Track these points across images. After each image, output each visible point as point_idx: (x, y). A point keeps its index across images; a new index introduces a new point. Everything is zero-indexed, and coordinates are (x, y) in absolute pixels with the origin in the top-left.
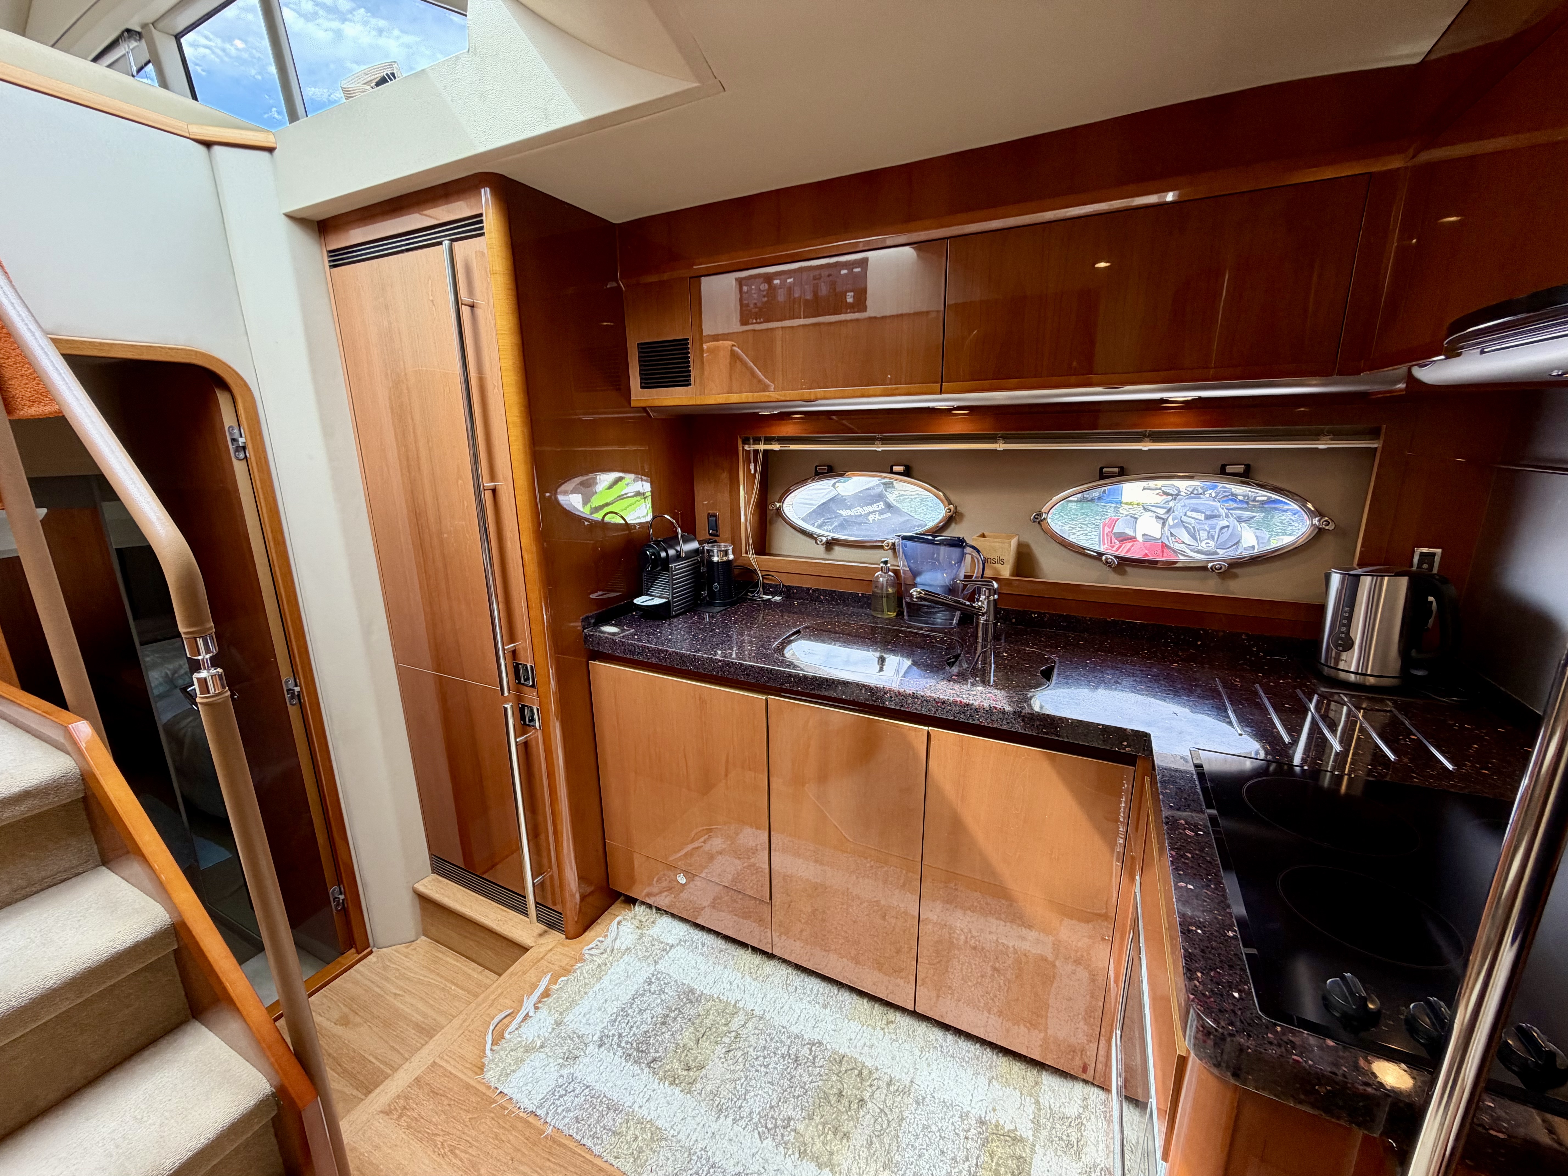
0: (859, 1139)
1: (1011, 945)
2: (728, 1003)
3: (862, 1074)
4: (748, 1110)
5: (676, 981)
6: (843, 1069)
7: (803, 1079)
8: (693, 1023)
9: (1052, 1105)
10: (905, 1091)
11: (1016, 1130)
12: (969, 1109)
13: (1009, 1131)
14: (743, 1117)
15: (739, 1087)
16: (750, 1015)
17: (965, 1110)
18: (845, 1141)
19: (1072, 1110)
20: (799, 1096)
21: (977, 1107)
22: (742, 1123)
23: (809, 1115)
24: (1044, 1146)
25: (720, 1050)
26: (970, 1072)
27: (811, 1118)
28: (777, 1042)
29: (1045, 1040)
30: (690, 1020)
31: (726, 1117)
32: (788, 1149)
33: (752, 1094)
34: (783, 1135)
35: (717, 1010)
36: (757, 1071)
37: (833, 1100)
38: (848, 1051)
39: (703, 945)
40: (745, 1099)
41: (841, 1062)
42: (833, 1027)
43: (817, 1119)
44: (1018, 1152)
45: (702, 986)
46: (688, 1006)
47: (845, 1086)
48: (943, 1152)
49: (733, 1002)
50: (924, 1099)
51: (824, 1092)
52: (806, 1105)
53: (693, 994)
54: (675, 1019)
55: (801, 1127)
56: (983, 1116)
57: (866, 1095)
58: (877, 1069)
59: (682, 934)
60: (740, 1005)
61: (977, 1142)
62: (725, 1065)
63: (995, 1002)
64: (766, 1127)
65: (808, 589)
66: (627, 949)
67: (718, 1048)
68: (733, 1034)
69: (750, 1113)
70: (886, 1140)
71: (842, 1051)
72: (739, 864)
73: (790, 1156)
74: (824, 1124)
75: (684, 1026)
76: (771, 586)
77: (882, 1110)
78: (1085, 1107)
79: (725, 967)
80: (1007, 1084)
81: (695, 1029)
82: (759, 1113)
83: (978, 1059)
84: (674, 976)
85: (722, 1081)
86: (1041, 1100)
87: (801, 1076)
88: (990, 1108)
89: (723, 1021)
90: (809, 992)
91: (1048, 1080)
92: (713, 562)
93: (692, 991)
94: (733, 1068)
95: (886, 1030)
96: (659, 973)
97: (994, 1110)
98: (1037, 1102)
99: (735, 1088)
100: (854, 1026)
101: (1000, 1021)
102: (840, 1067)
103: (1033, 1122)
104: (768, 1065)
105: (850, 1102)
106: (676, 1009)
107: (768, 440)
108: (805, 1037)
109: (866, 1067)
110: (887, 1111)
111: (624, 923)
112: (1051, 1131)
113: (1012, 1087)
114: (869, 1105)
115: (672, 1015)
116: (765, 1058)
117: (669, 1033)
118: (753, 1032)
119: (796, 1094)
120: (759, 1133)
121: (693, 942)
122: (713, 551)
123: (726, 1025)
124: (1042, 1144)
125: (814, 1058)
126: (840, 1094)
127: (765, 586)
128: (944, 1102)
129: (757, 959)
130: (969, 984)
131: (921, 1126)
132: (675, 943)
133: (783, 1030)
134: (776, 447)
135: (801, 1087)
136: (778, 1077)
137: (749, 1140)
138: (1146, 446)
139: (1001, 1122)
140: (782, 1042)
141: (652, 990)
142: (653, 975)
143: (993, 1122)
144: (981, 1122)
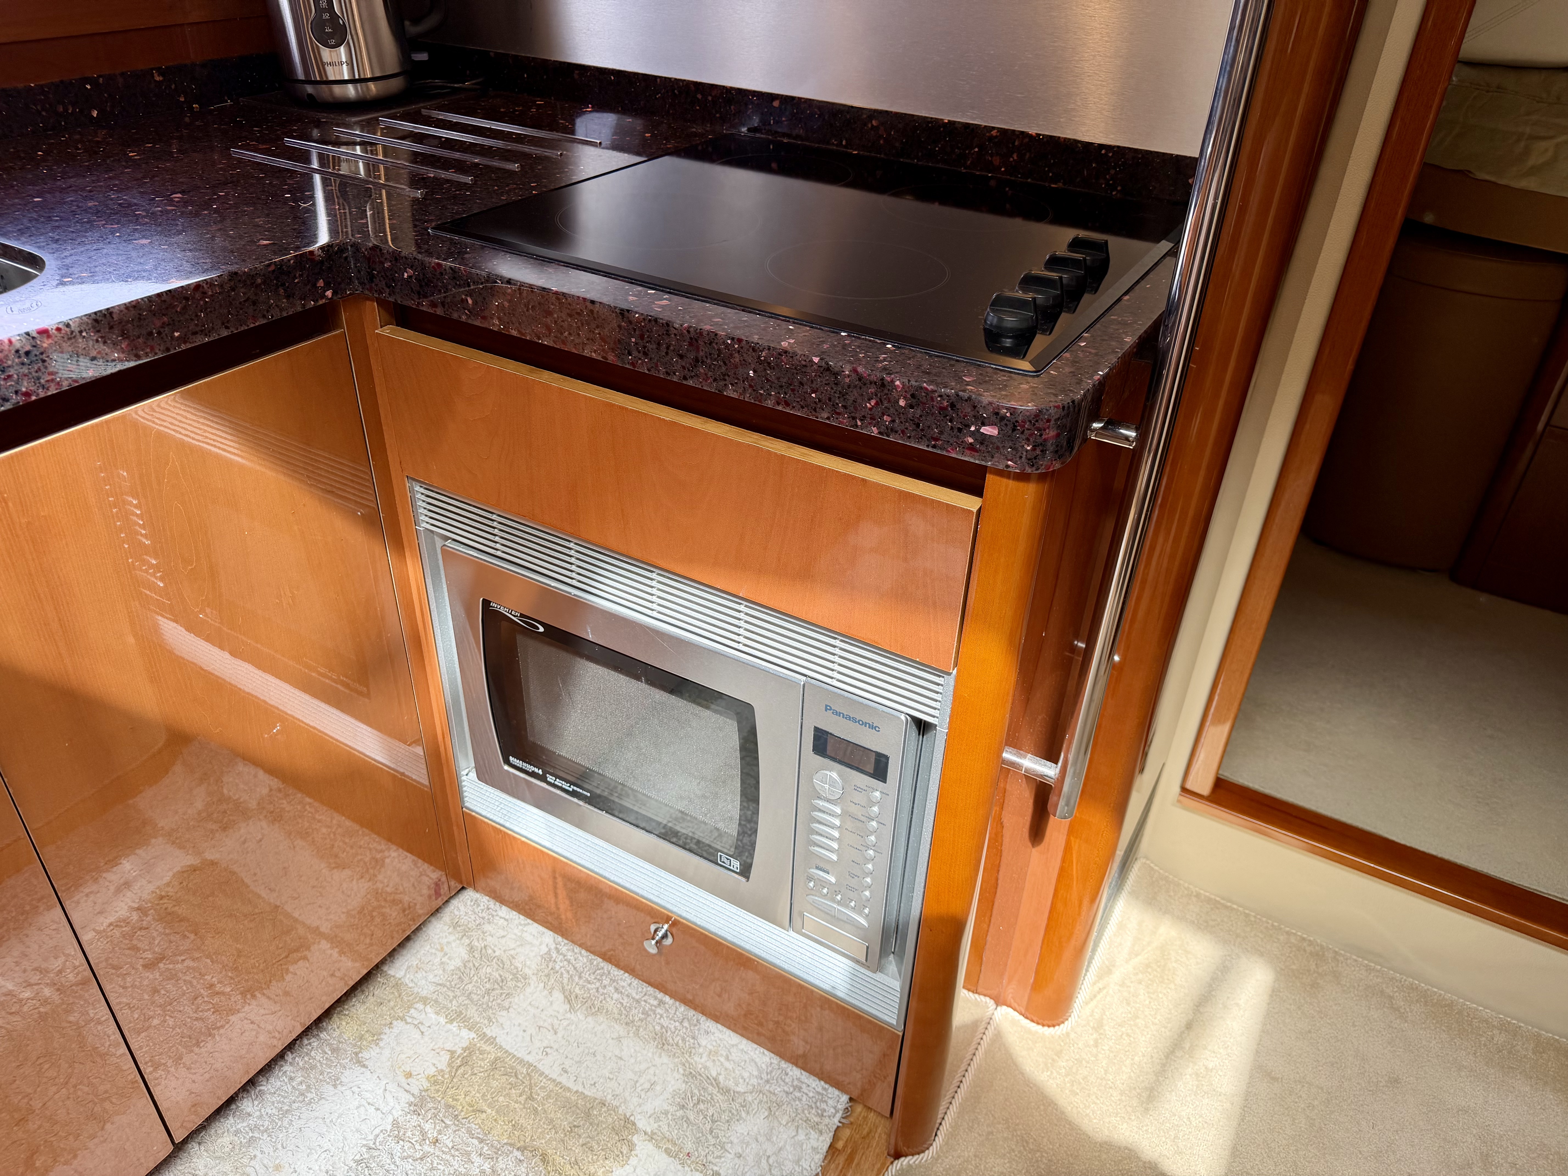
11: (452, 1053)
12: (390, 1119)
13: (449, 1065)
19: (459, 954)
78: (466, 932)
86: (424, 993)
88: (403, 1081)
91: (401, 971)
97: (409, 1075)
98: (425, 1001)
103: (451, 1021)
113: (387, 1030)
124: (486, 1022)
139: (432, 1071)
143: (426, 1085)
144: (418, 1106)
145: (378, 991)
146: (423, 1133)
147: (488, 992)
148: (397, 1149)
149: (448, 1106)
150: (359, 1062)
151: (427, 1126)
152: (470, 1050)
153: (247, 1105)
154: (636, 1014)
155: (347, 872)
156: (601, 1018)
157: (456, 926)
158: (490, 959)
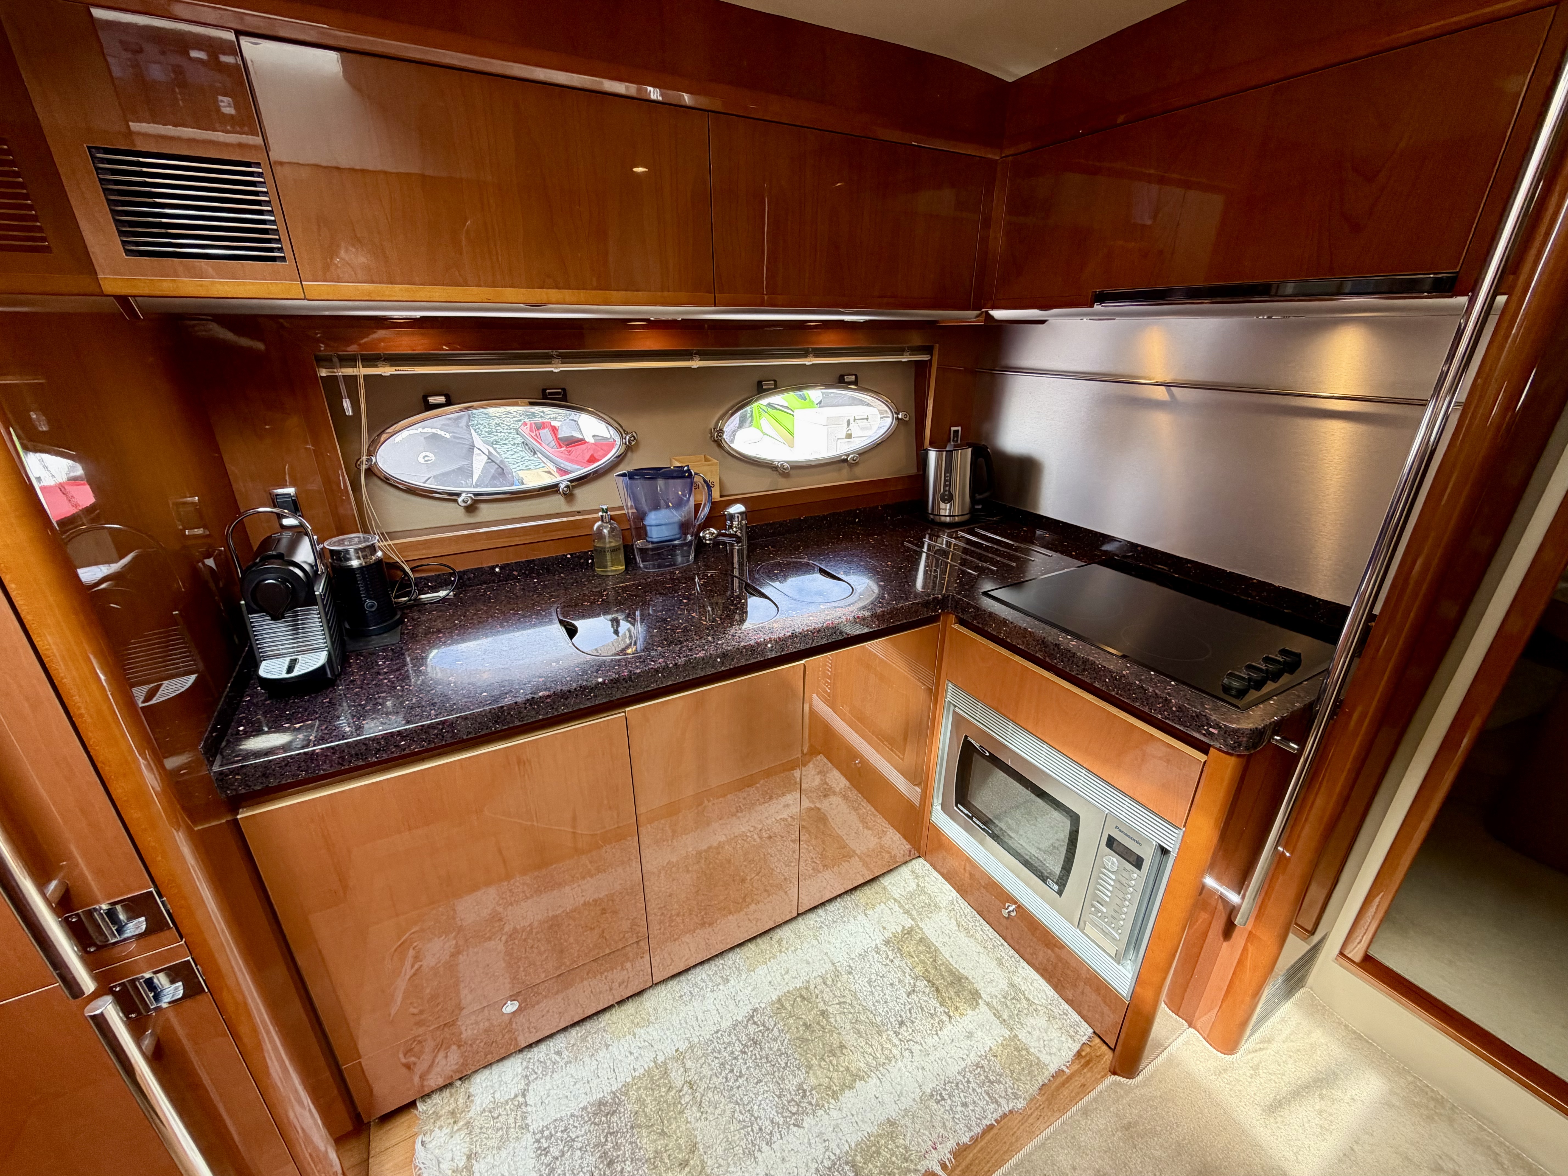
2: (649, 1071)
5: (572, 1115)
6: (789, 1008)
8: (640, 1126)
11: (903, 927)
12: (874, 943)
13: (902, 931)
14: (771, 1132)
16: (679, 1057)
17: (874, 946)
20: (786, 1064)
21: (876, 937)
23: (806, 1066)
24: (922, 920)
26: (851, 920)
27: (810, 1067)
28: (725, 1048)
34: (810, 1103)
35: (646, 1088)
37: (807, 1035)
42: (749, 988)
50: (850, 966)
51: (797, 1039)
52: (798, 1062)
53: (605, 1105)
54: (617, 1146)
55: (813, 1081)
56: (884, 939)
57: (821, 1006)
59: (520, 1070)
60: (661, 1059)
61: (897, 957)
62: (710, 1118)
64: (794, 1114)
68: (686, 1088)
69: (772, 1122)
70: (863, 1018)
74: (823, 1059)
77: (839, 1003)
79: (607, 1046)
81: (648, 1127)
82: (777, 1112)
83: (845, 908)
85: (724, 1132)
86: (895, 897)
87: (771, 1049)
88: (882, 929)
89: (663, 1089)
90: (704, 984)
91: (886, 881)
93: (601, 1103)
94: (718, 1111)
96: (542, 1132)
100: (761, 971)
102: (786, 1009)
103: (905, 913)
105: (818, 1023)
106: (606, 1137)
107: (371, 360)
108: (740, 1019)
109: (801, 988)
114: (831, 1010)
115: (609, 1145)
116: (732, 1071)
117: (628, 1163)
118: (699, 1065)
119: (783, 1065)
120: (794, 1125)
121: (545, 1063)
123: (670, 1088)
125: (764, 1025)
126: (807, 1026)
128: (860, 955)
131: (867, 985)
132: (522, 1086)
133: (719, 1035)
135: (780, 1055)
136: (757, 1071)
137: (795, 1138)
139: (894, 931)
140: (729, 1043)
141: (557, 1154)
142: (538, 1141)
143: (891, 935)
144: (887, 943)
145: (875, 887)
146: (888, 955)
147: (922, 907)
148: (876, 956)
149: (899, 949)
150: (866, 915)
151: (890, 953)
152: (912, 929)
153: (820, 911)
154: (989, 945)
155: (870, 832)
156: (972, 940)
157: (913, 872)
158: (926, 893)
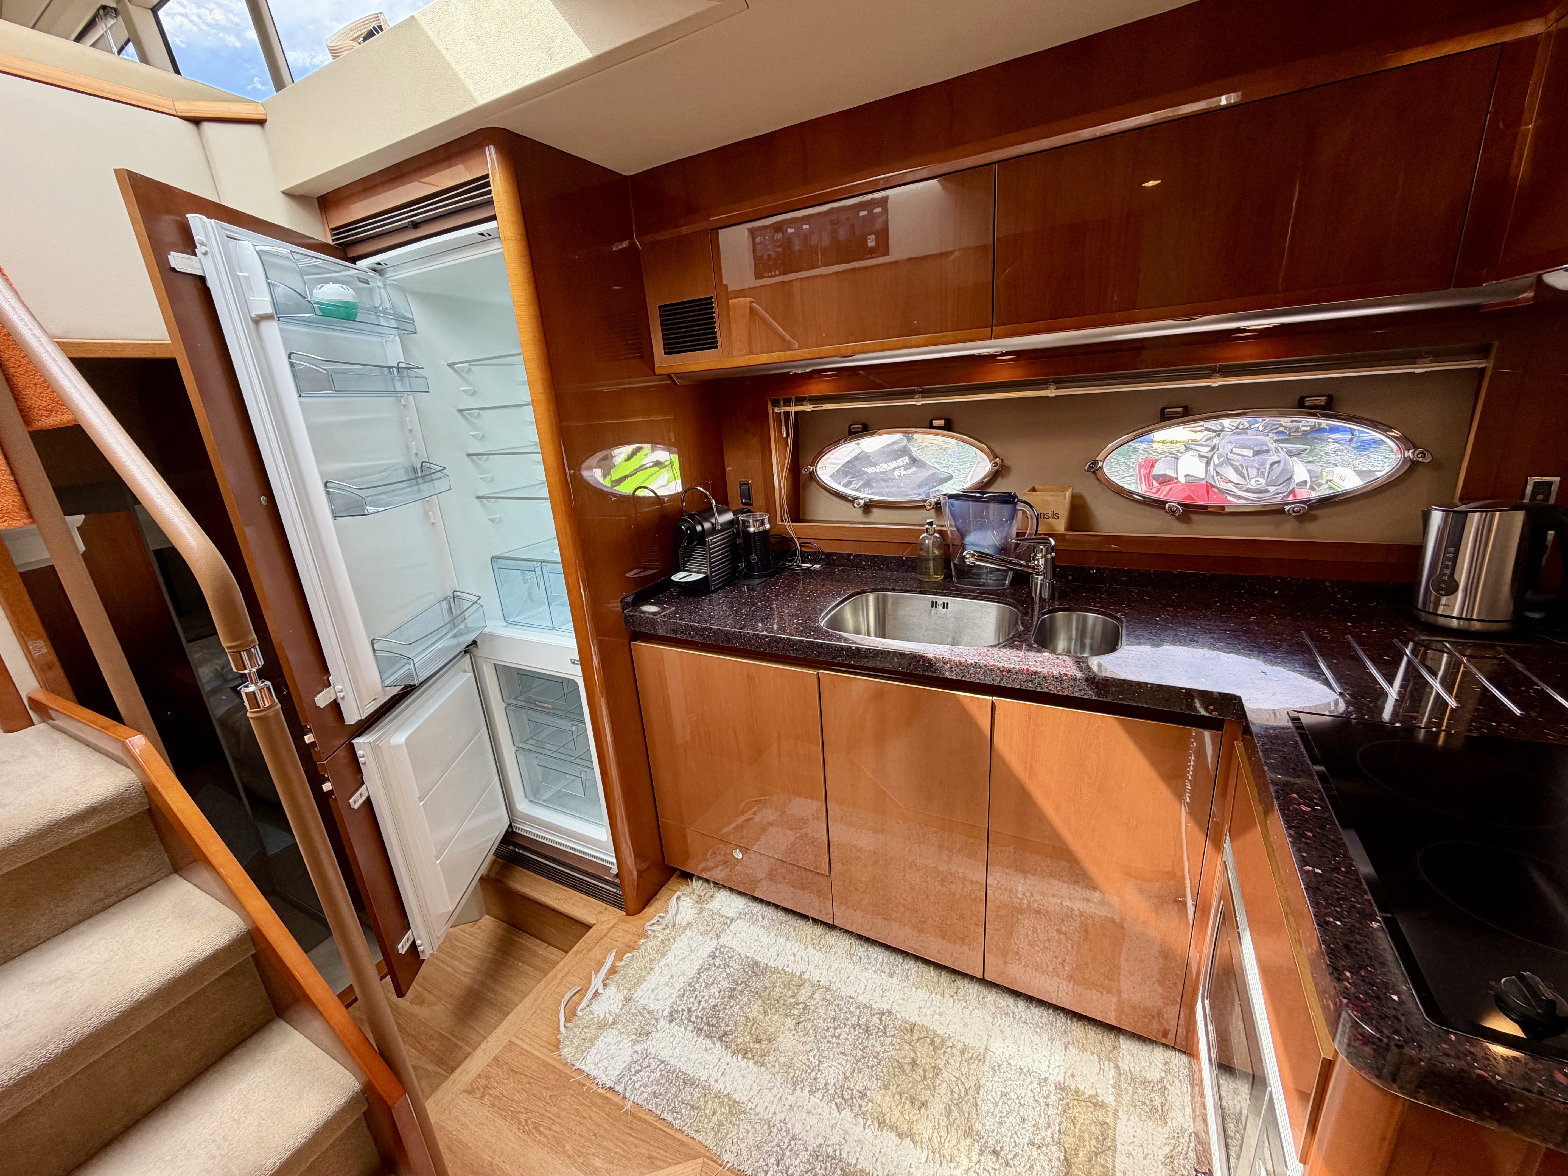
0: (937, 1107)
1: (1075, 907)
2: (793, 975)
3: (936, 1043)
4: (823, 1082)
5: (740, 954)
6: (915, 1038)
7: (876, 1049)
8: (760, 996)
9: (1132, 1069)
10: (981, 1059)
11: (1097, 1095)
12: (1047, 1075)
13: (1090, 1096)
14: (819, 1089)
15: (812, 1059)
16: (817, 986)
17: (1043, 1077)
18: (923, 1109)
19: (1154, 1074)
20: (873, 1066)
21: (1055, 1072)
22: (819, 1095)
23: (884, 1084)
24: (1128, 1111)
25: (790, 1022)
26: (1045, 1037)
27: (887, 1087)
28: (846, 1012)
29: (1120, 1002)
30: (757, 993)
31: (802, 1088)
32: (867, 1120)
33: (826, 1065)
34: (860, 1107)
35: (783, 982)
36: (829, 1042)
37: (908, 1069)
38: (918, 1019)
39: (763, 917)
40: (819, 1070)
41: (912, 1031)
42: (901, 996)
43: (893, 1088)
44: (1101, 1118)
45: (766, 958)
46: (754, 978)
47: (919, 1055)
48: (1024, 1120)
49: (798, 974)
50: (999, 1066)
51: (898, 1061)
52: (881, 1074)
53: (758, 966)
54: (742, 992)
55: (878, 1098)
56: (1062, 1082)
57: (941, 1063)
58: (950, 1037)
59: (741, 907)
60: (806, 976)
61: (1057, 1108)
62: (796, 1037)
63: (1064, 967)
64: (843, 1098)
65: (849, 555)
66: (688, 924)
67: (789, 1020)
68: (801, 1006)
69: (826, 1085)
70: (966, 1109)
71: (912, 1020)
72: (791, 835)
73: (869, 1126)
74: (900, 1094)
75: (751, 999)
76: (809, 554)
77: (958, 1079)
78: (1167, 1071)
79: (788, 939)
80: (1084, 1049)
81: (763, 1001)
82: (835, 1084)
83: (1052, 1024)
84: (737, 949)
85: (795, 1053)
86: (1120, 1065)
87: (873, 1046)
88: (1069, 1074)
89: (790, 993)
90: (874, 962)
91: (1126, 1045)
92: (749, 533)
93: (756, 964)
94: (804, 1039)
95: (955, 997)
96: (722, 946)
97: (1073, 1076)
98: (1117, 1067)
99: (808, 1059)
100: (923, 994)
101: (1071, 986)
102: (912, 1035)
103: (1114, 1087)
104: (839, 1036)
105: (924, 1071)
106: (742, 982)
107: (800, 401)
108: (874, 1006)
109: (938, 1035)
110: (962, 1078)
111: (682, 898)
112: (1133, 1095)
113: (1089, 1052)
114: (945, 1074)
115: (739, 988)
116: (835, 1029)
117: (738, 1007)
118: (821, 1003)
119: (870, 1064)
120: (836, 1104)
121: (753, 915)
122: (748, 522)
123: (793, 997)
124: (1125, 1109)
125: (885, 1029)
126: (914, 1063)
127: (803, 554)
128: (1020, 1068)
129: (819, 930)
130: (1036, 948)
131: (999, 1094)
132: (735, 916)
133: (851, 1001)
134: (808, 408)
135: (875, 1057)
136: (850, 1047)
137: (827, 1109)
138: (1215, 382)
139: (1081, 1088)
140: (851, 1012)
141: (717, 964)
142: (716, 949)
143: (1073, 1087)
146: (1048, 1096)
150: (1066, 1047)
152: (1103, 1105)
